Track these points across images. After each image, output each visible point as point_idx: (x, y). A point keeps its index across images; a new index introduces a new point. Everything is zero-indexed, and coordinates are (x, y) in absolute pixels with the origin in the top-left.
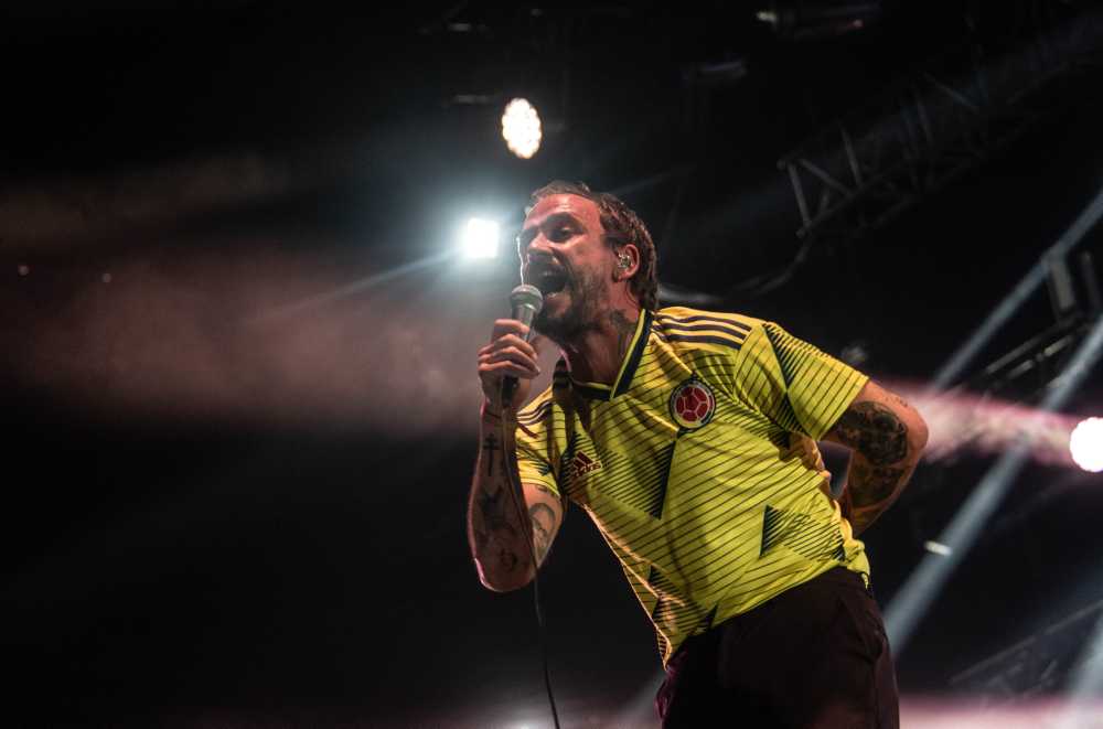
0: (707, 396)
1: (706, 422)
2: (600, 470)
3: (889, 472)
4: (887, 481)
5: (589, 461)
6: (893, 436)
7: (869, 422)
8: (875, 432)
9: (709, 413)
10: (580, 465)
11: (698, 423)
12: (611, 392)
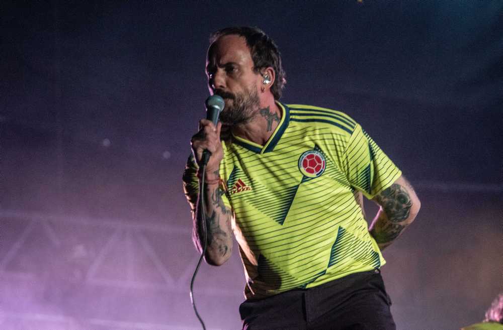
0: (322, 161)
1: (319, 175)
2: (250, 191)
3: (397, 226)
4: (395, 231)
5: (244, 185)
6: (404, 206)
7: (394, 196)
8: (396, 202)
9: (322, 170)
10: (238, 186)
11: (314, 175)
12: (261, 149)
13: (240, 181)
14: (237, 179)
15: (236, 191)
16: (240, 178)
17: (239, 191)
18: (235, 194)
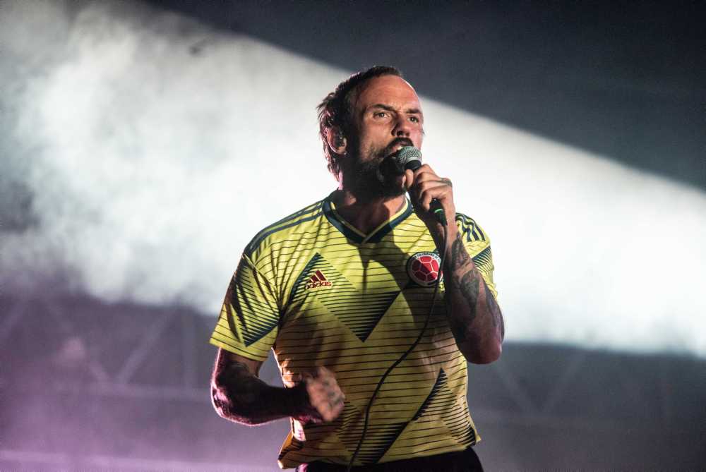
1: (431, 285)
5: (323, 279)
9: (436, 280)
10: (315, 280)
11: (425, 284)
12: (363, 238)
13: (318, 273)
14: (315, 270)
15: (312, 286)
16: (320, 270)
17: (314, 286)
18: (310, 289)
